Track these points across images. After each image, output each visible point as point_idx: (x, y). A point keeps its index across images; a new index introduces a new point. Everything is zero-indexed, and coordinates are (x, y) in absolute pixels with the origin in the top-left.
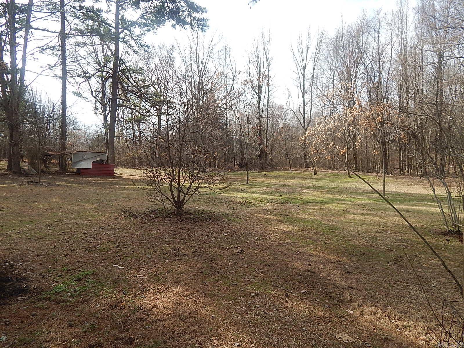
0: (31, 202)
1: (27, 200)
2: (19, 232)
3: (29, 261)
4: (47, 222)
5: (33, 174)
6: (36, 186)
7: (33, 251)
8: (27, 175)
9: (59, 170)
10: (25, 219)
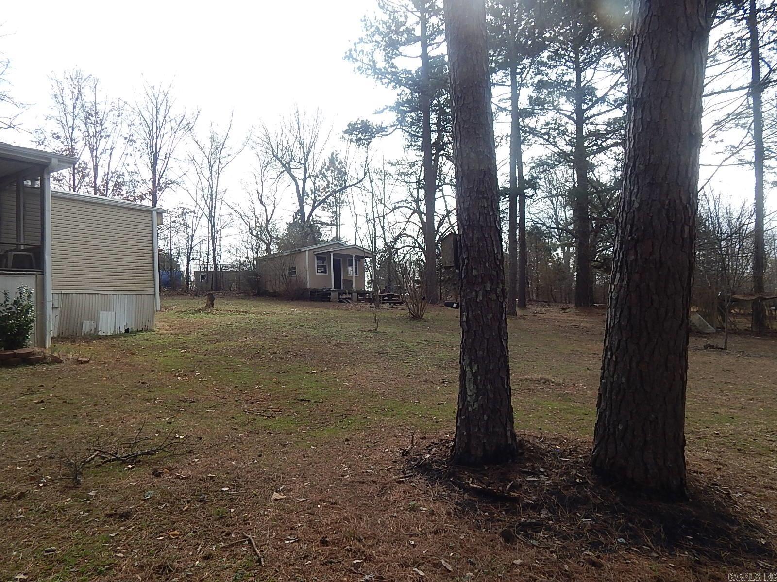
0: (722, 382)
1: (713, 378)
2: (717, 434)
3: (754, 495)
4: (761, 424)
5: (709, 334)
6: (720, 354)
7: (755, 477)
8: (699, 334)
9: (751, 328)
10: (718, 411)
